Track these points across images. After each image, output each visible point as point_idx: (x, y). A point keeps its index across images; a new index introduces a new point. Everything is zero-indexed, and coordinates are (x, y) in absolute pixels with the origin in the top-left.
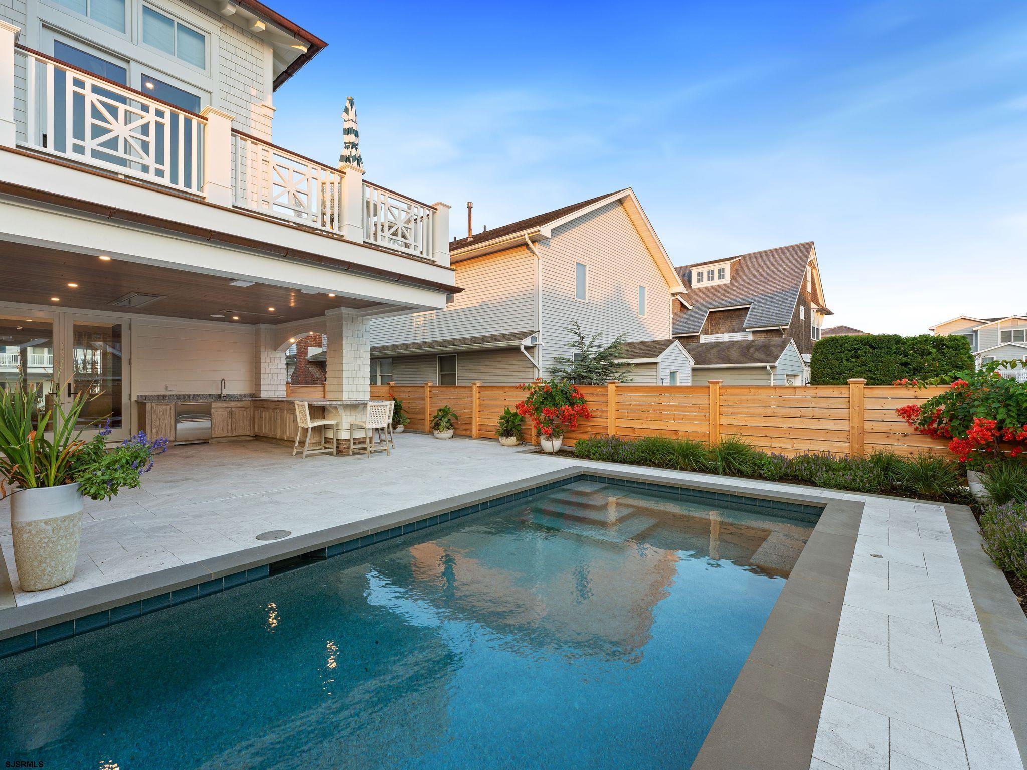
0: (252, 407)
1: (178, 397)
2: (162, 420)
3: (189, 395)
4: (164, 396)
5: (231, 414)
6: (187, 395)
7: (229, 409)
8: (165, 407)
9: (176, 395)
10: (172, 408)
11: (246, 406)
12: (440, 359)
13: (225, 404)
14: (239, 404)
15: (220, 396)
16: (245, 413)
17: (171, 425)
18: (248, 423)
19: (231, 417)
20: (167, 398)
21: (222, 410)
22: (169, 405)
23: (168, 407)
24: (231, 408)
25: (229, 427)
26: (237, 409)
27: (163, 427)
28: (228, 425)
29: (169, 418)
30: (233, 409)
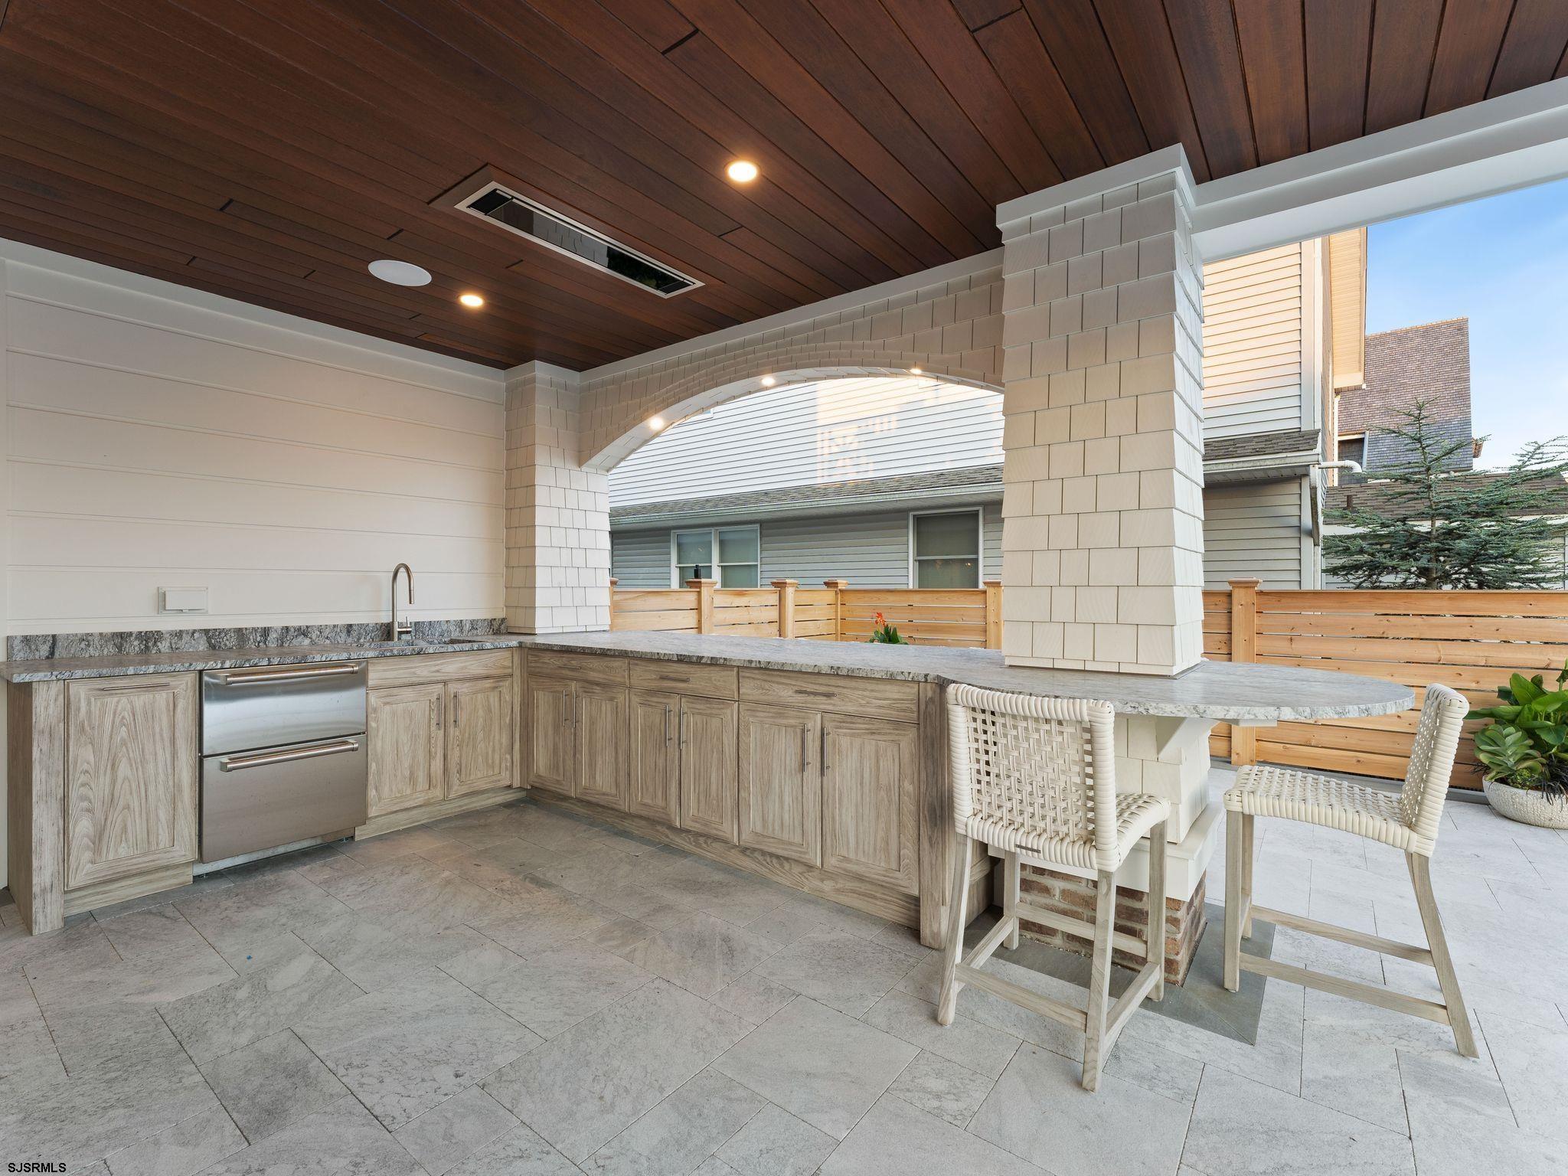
0: (517, 673)
1: (213, 638)
2: (123, 770)
3: (266, 632)
4: (148, 639)
5: (446, 710)
6: (255, 630)
7: (438, 688)
8: (141, 700)
9: (206, 631)
10: (181, 704)
11: (492, 672)
12: (918, 520)
13: (422, 669)
14: (474, 665)
15: (387, 632)
16: (494, 698)
17: (177, 786)
18: (505, 740)
19: (442, 724)
20: (164, 646)
21: (408, 693)
22: (165, 686)
23: (162, 698)
24: (445, 683)
25: (437, 765)
26: (463, 689)
27: (135, 804)
28: (430, 756)
29: (164, 756)
30: (452, 688)
